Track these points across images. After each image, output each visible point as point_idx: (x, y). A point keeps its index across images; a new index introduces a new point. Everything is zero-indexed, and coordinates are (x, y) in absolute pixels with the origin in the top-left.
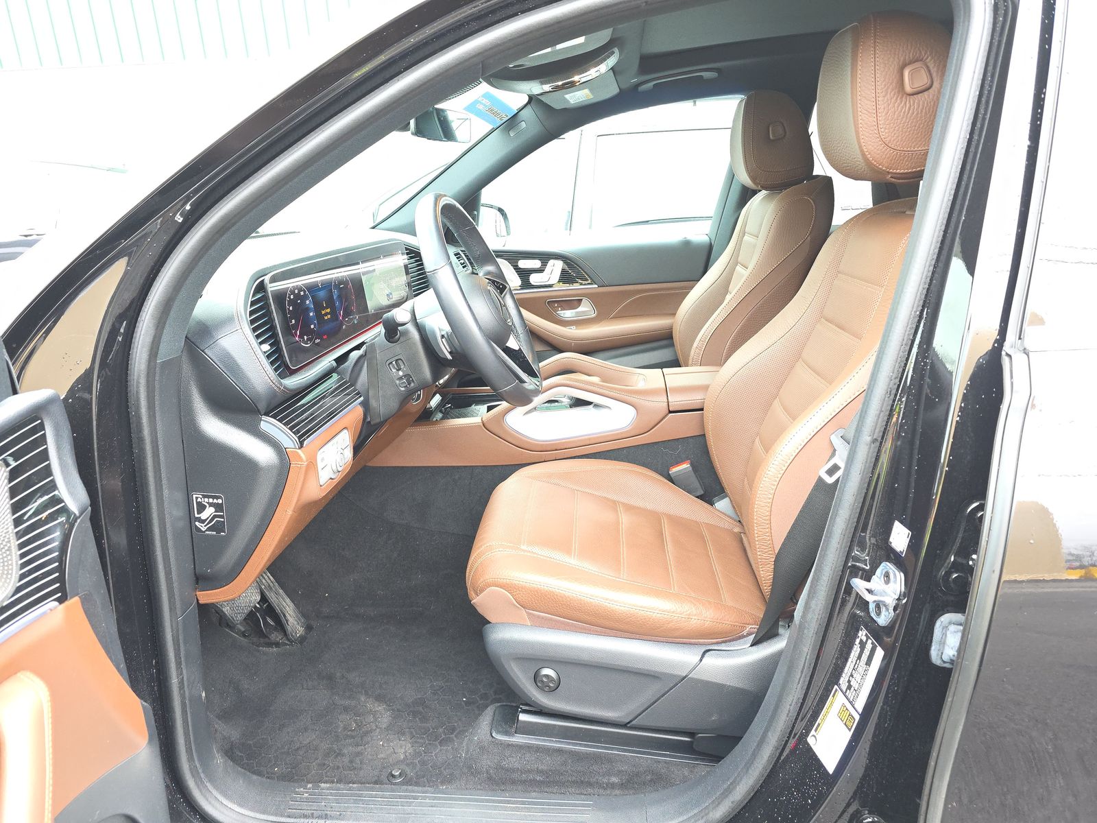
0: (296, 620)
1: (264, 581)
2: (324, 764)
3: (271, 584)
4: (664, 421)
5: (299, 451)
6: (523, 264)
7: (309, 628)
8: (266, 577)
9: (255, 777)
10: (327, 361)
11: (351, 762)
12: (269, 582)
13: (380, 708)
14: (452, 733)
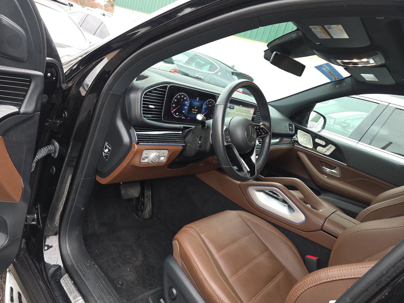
0: (148, 212)
1: (147, 193)
2: (108, 261)
3: (149, 196)
4: (317, 232)
5: (136, 145)
6: (317, 140)
7: (151, 218)
8: (149, 192)
9: (84, 247)
10: (182, 126)
11: (115, 267)
12: (149, 194)
13: (141, 258)
14: (149, 286)
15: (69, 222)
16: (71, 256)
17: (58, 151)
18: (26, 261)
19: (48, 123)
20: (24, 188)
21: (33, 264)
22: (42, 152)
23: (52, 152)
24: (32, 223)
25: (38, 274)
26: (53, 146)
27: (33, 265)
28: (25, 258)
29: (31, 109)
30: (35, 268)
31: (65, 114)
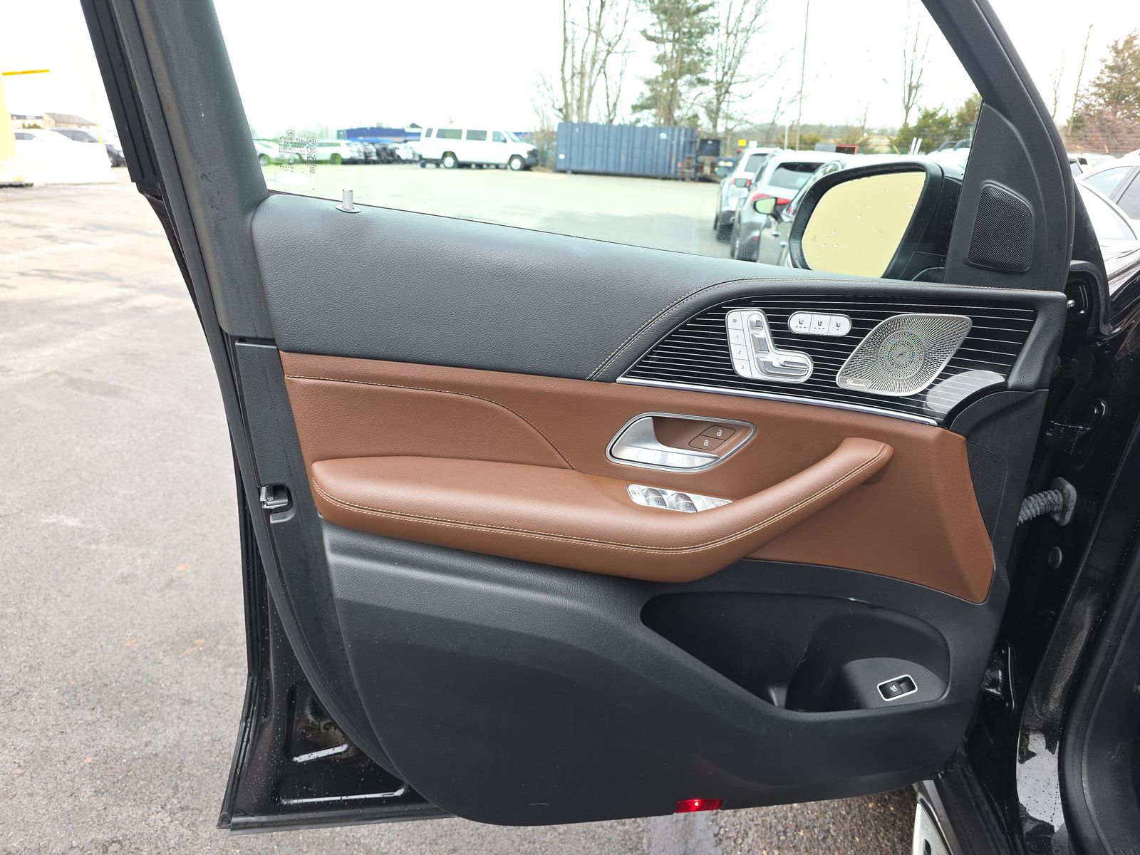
15: (1093, 717)
16: (1094, 816)
17: (1072, 508)
18: (967, 787)
19: (1051, 432)
20: (997, 570)
21: (984, 799)
22: (1030, 506)
23: (1056, 508)
24: (991, 690)
25: (998, 829)
26: (1060, 494)
27: (986, 803)
28: (965, 777)
29: (1031, 378)
30: (990, 811)
31: (1100, 408)
